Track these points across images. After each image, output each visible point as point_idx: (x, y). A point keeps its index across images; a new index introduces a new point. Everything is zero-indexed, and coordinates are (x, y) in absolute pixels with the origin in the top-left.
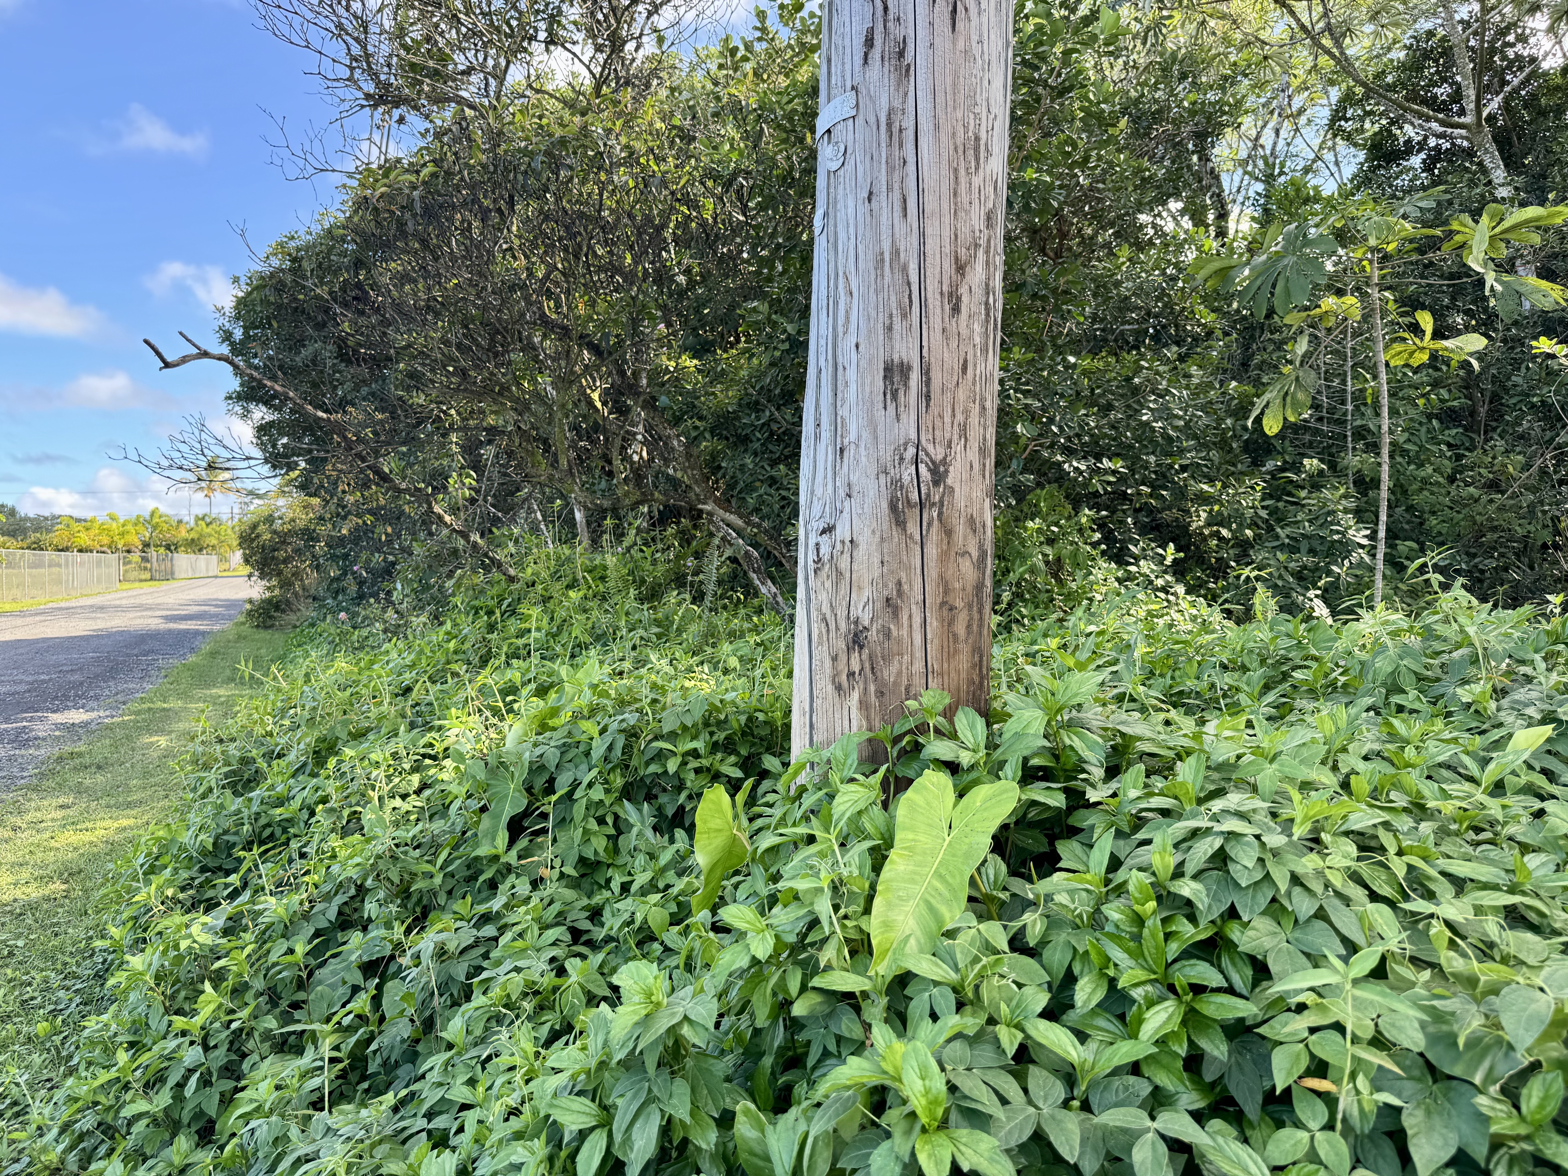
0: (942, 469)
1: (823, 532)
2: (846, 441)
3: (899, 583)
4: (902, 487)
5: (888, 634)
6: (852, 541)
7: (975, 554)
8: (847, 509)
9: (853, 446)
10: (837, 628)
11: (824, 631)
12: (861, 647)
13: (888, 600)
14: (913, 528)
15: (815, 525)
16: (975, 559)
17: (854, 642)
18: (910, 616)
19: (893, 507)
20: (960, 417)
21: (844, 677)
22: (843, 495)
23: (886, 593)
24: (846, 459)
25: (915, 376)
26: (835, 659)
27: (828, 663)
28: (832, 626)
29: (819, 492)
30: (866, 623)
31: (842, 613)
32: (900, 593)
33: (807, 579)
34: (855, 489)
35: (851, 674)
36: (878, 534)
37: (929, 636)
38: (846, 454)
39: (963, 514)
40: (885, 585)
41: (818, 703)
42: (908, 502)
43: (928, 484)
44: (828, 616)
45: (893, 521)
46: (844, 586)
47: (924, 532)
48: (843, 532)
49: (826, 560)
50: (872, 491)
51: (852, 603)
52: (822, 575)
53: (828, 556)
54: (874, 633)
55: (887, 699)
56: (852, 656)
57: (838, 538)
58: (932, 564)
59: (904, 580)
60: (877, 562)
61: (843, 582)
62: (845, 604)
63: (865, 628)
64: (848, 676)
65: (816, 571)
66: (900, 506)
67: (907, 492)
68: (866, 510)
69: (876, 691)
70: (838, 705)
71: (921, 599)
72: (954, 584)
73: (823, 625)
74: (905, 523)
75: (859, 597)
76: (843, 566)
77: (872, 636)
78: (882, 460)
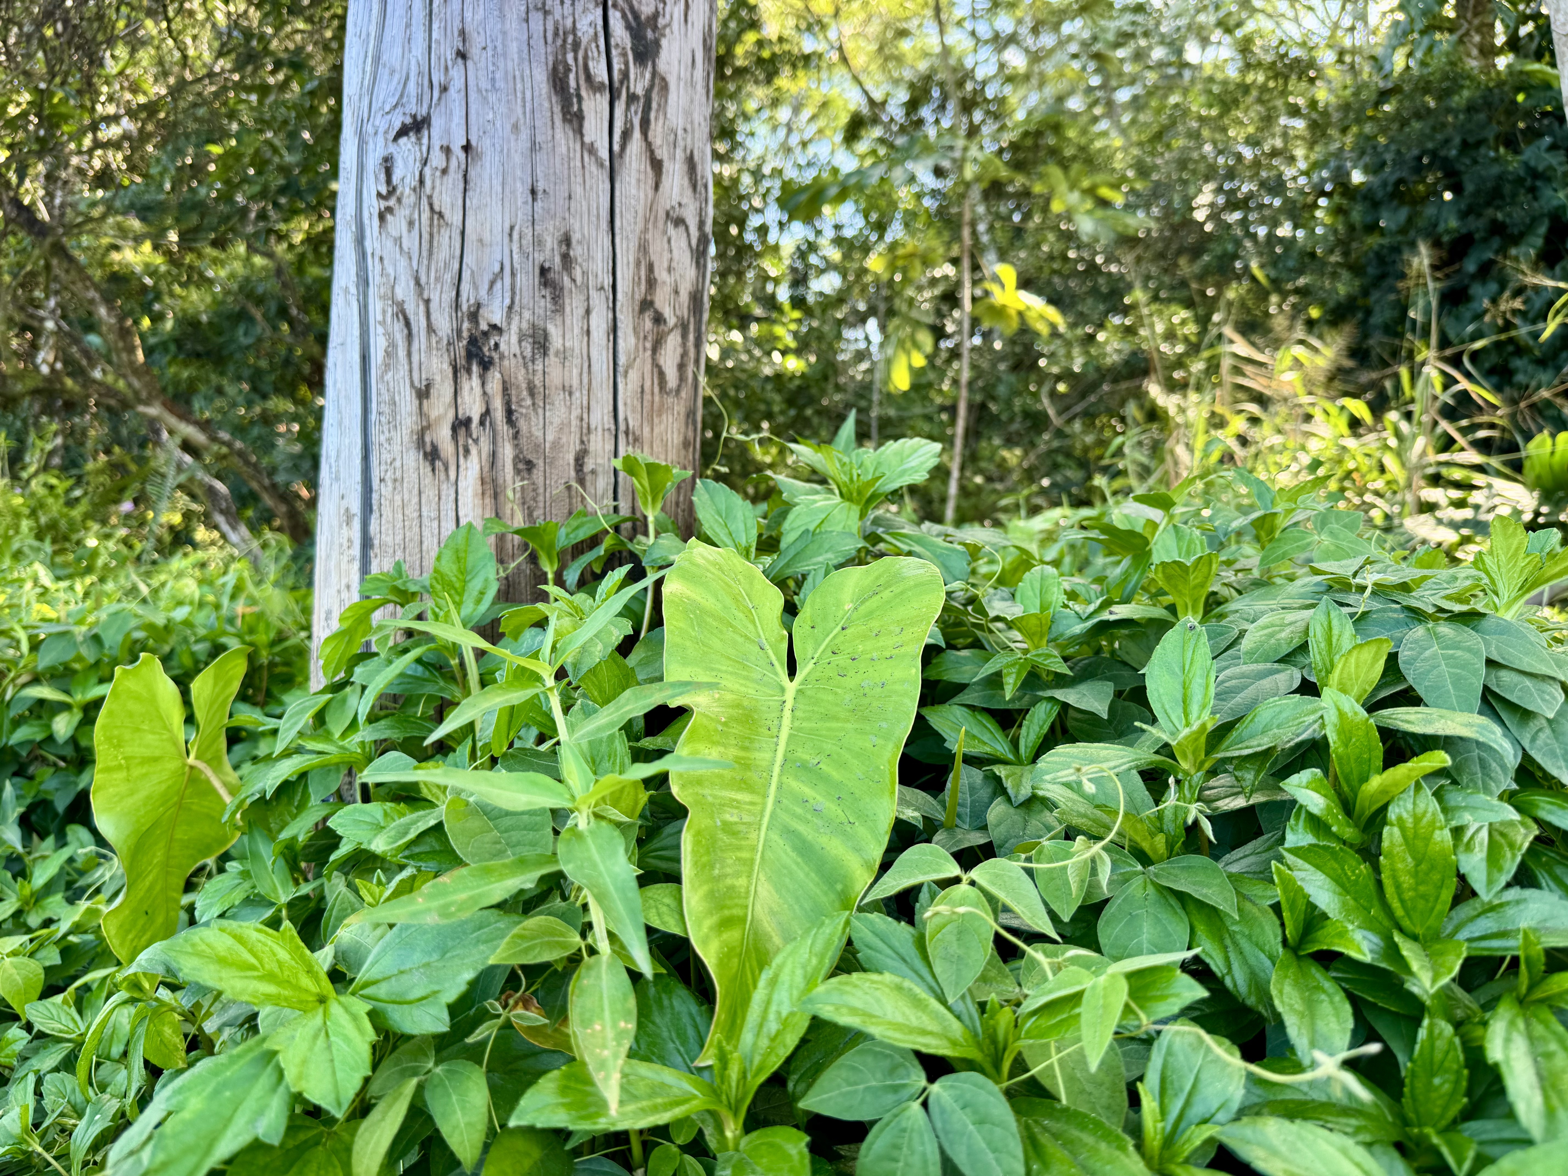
0: (650, 34)
1: (403, 132)
3: (566, 240)
4: (576, 45)
5: (541, 342)
6: (467, 148)
7: (693, 232)
8: (457, 84)
10: (430, 329)
11: (400, 337)
12: (486, 365)
13: (544, 271)
14: (595, 131)
15: (381, 123)
16: (693, 242)
17: (470, 356)
18: (587, 312)
19: (558, 81)
21: (445, 431)
22: (450, 55)
23: (539, 258)
26: (423, 393)
27: (407, 402)
28: (419, 323)
29: (392, 55)
30: (496, 319)
31: (441, 297)
32: (567, 260)
33: (360, 240)
34: (477, 41)
35: (461, 425)
36: (525, 134)
37: (622, 360)
40: (537, 242)
41: (382, 492)
42: (589, 77)
43: (624, 55)
44: (410, 308)
45: (557, 109)
46: (447, 243)
47: (616, 148)
48: (448, 131)
49: (406, 191)
50: (513, 47)
51: (466, 275)
52: (397, 223)
53: (412, 181)
54: (514, 339)
55: (538, 475)
56: (465, 385)
57: (436, 144)
58: (629, 216)
59: (575, 237)
60: (522, 191)
61: (445, 233)
62: (449, 277)
63: (494, 327)
64: (454, 429)
65: (382, 217)
66: (572, 83)
67: (586, 58)
68: (500, 84)
69: (517, 459)
70: (430, 493)
71: (607, 281)
72: (661, 274)
73: (399, 326)
74: (580, 117)
75: (482, 261)
76: (446, 197)
77: (509, 344)
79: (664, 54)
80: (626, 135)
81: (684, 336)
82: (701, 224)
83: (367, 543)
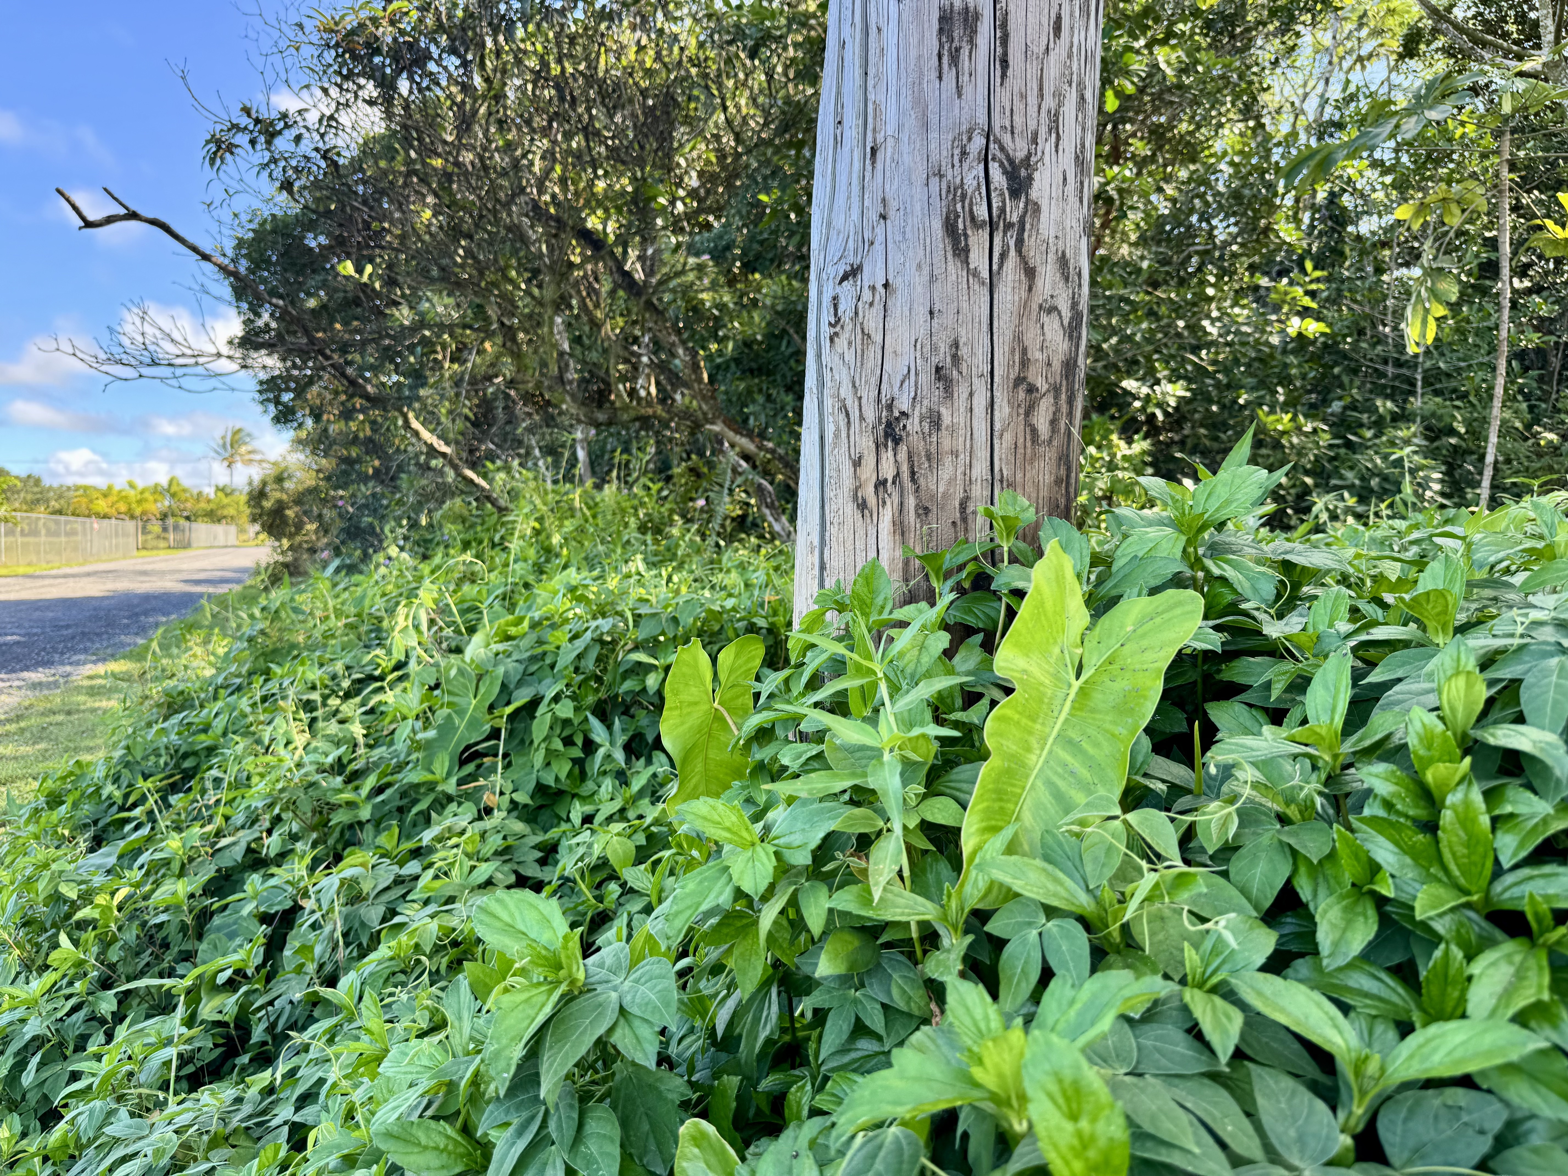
0: (1023, 173)
1: (845, 278)
2: (880, 138)
3: (956, 345)
4: (964, 196)
5: (936, 421)
6: (886, 286)
7: (1066, 314)
8: (880, 238)
9: (890, 142)
10: (862, 418)
11: (843, 424)
12: (897, 441)
13: (938, 369)
14: (978, 258)
15: (831, 270)
16: (1066, 322)
17: (887, 435)
18: (971, 395)
19: (950, 227)
20: (1049, 102)
21: (871, 489)
22: (875, 217)
23: (935, 360)
24: (879, 165)
25: (985, 28)
26: (857, 463)
27: (847, 469)
28: (855, 413)
29: (839, 221)
30: (905, 408)
31: (868, 394)
32: (956, 359)
33: (819, 356)
34: (893, 204)
35: (881, 484)
36: (926, 270)
37: (998, 427)
38: (880, 155)
39: (1053, 249)
40: (934, 349)
41: (832, 530)
42: (973, 218)
43: (1002, 194)
44: (849, 403)
45: (949, 248)
46: (873, 354)
47: (995, 267)
48: (874, 274)
49: (846, 319)
50: (918, 207)
51: (885, 377)
52: (841, 343)
53: (850, 313)
54: (917, 420)
55: (932, 517)
56: (884, 456)
57: (866, 284)
58: (1005, 317)
59: (963, 340)
60: (923, 313)
61: (872, 349)
62: (874, 380)
63: (903, 414)
64: (876, 487)
65: (832, 340)
66: (961, 226)
67: (971, 204)
68: (909, 235)
69: (918, 507)
70: (861, 532)
71: (987, 369)
72: (1036, 355)
73: (842, 416)
74: (967, 250)
75: (895, 368)
76: (872, 325)
77: (913, 425)
78: (934, 158)
79: (1036, 185)
80: (1003, 256)
81: (1057, 398)
82: (1074, 305)
83: (822, 567)
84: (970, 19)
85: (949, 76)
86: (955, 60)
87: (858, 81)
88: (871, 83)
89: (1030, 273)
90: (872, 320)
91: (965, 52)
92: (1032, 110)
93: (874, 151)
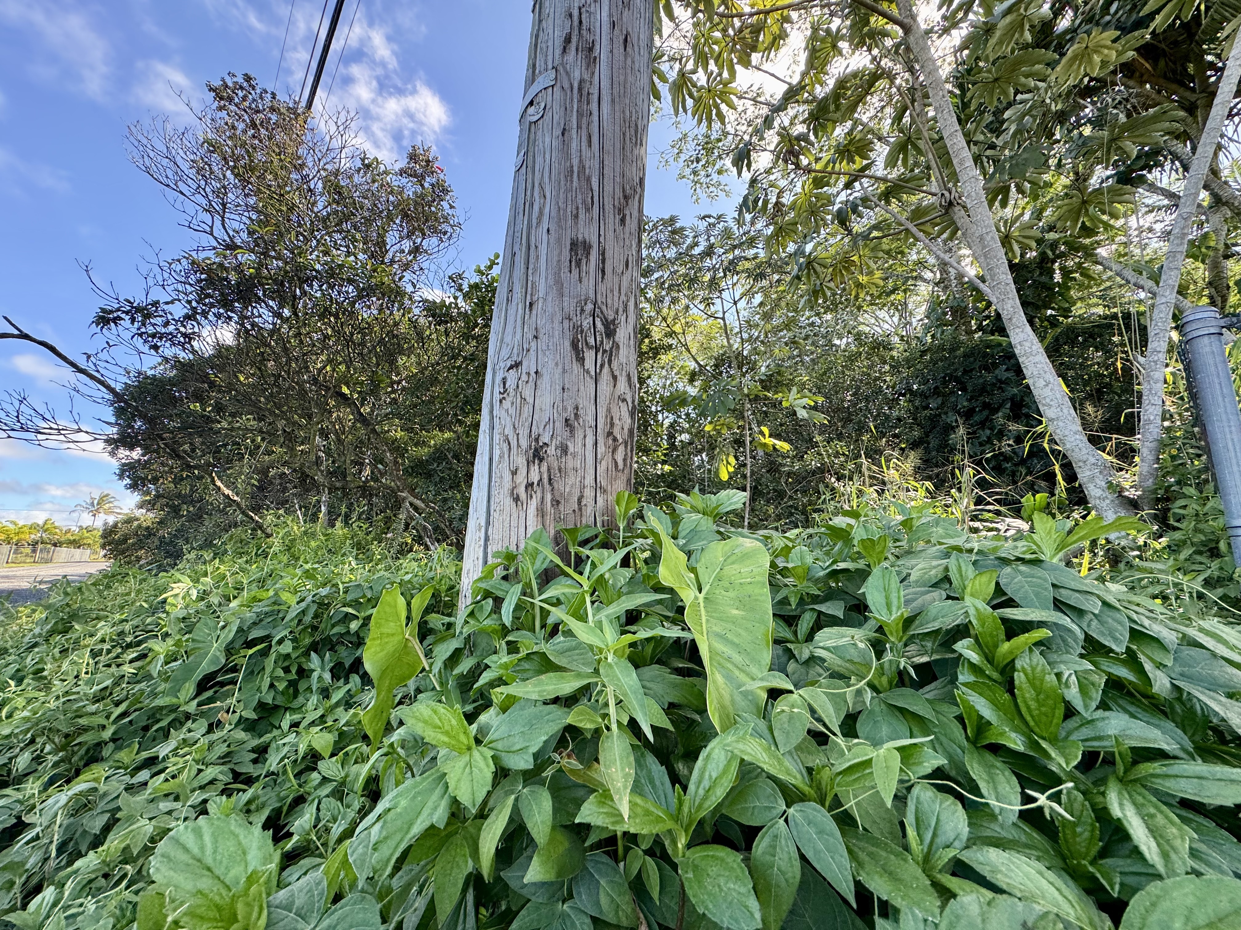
0: (612, 327)
1: (511, 367)
2: (535, 298)
3: (577, 408)
4: (582, 332)
5: (564, 450)
6: (536, 373)
7: (630, 404)
8: (533, 348)
9: (541, 300)
10: (519, 446)
11: (506, 450)
12: (541, 460)
13: (567, 420)
14: (589, 363)
15: (502, 364)
16: (629, 408)
17: (534, 456)
18: (584, 437)
19: (574, 345)
21: (523, 488)
22: (531, 337)
23: (565, 415)
24: (534, 312)
25: (594, 253)
26: (514, 473)
27: (507, 476)
28: (514, 443)
29: (508, 339)
30: (546, 441)
31: (524, 433)
32: (577, 416)
33: (491, 412)
34: (542, 332)
35: (529, 486)
36: (560, 367)
37: (599, 456)
38: (535, 307)
39: (624, 370)
40: (564, 409)
41: (495, 515)
42: (587, 344)
43: (601, 335)
44: (510, 437)
45: (574, 356)
46: (527, 411)
47: (598, 371)
48: (529, 367)
49: (511, 391)
50: (557, 333)
51: (534, 423)
52: (507, 404)
53: (514, 386)
54: (553, 449)
55: (561, 507)
56: (532, 469)
57: (524, 371)
58: (603, 398)
59: (580, 406)
60: (559, 388)
61: (526, 407)
62: (527, 424)
63: (545, 444)
64: (526, 488)
65: (501, 401)
66: (580, 346)
67: (586, 336)
68: (551, 347)
69: (552, 500)
70: (515, 515)
71: (593, 424)
72: (616, 421)
73: (506, 445)
74: (583, 359)
75: (541, 417)
76: (527, 393)
77: (551, 450)
78: (566, 310)
79: (618, 334)
80: (602, 366)
81: (626, 447)
82: (633, 401)
83: (487, 539)
84: (587, 247)
85: (575, 272)
86: (578, 264)
87: (523, 270)
88: (530, 272)
89: (615, 378)
90: (528, 392)
91: (584, 261)
92: (616, 299)
93: (531, 304)
